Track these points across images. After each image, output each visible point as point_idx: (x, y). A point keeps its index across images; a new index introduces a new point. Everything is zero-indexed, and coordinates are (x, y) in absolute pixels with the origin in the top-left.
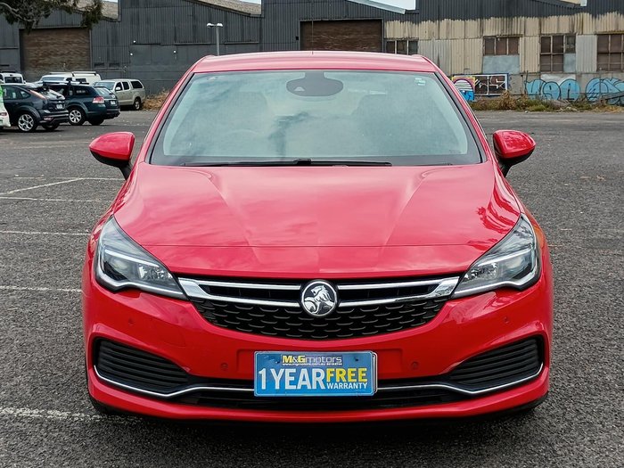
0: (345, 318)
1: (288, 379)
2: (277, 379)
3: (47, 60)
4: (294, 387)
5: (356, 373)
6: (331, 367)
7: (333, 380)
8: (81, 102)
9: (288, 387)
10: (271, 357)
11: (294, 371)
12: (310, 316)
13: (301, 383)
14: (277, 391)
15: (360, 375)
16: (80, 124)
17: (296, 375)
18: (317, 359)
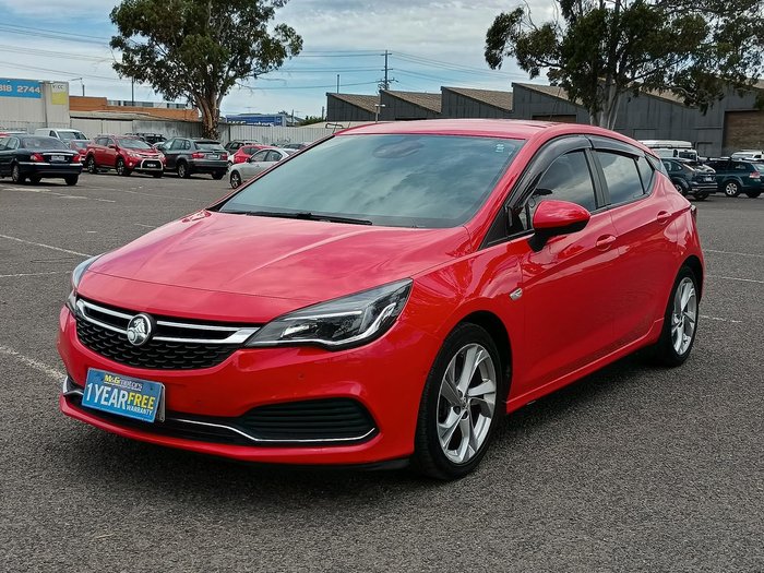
0: (153, 351)
1: (105, 395)
2: (98, 393)
3: (747, 139)
4: (106, 403)
5: (148, 400)
6: (134, 391)
7: (132, 404)
8: (739, 176)
9: (103, 402)
10: (99, 374)
11: (109, 389)
12: (130, 344)
13: (111, 401)
14: (96, 405)
15: (151, 402)
16: (735, 196)
17: (109, 393)
18: (127, 383)
